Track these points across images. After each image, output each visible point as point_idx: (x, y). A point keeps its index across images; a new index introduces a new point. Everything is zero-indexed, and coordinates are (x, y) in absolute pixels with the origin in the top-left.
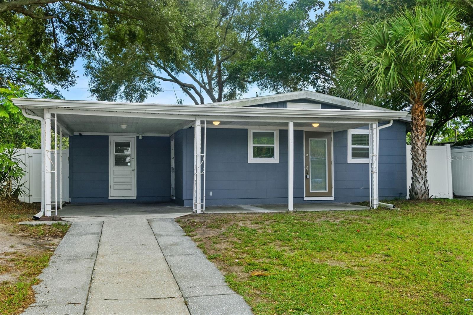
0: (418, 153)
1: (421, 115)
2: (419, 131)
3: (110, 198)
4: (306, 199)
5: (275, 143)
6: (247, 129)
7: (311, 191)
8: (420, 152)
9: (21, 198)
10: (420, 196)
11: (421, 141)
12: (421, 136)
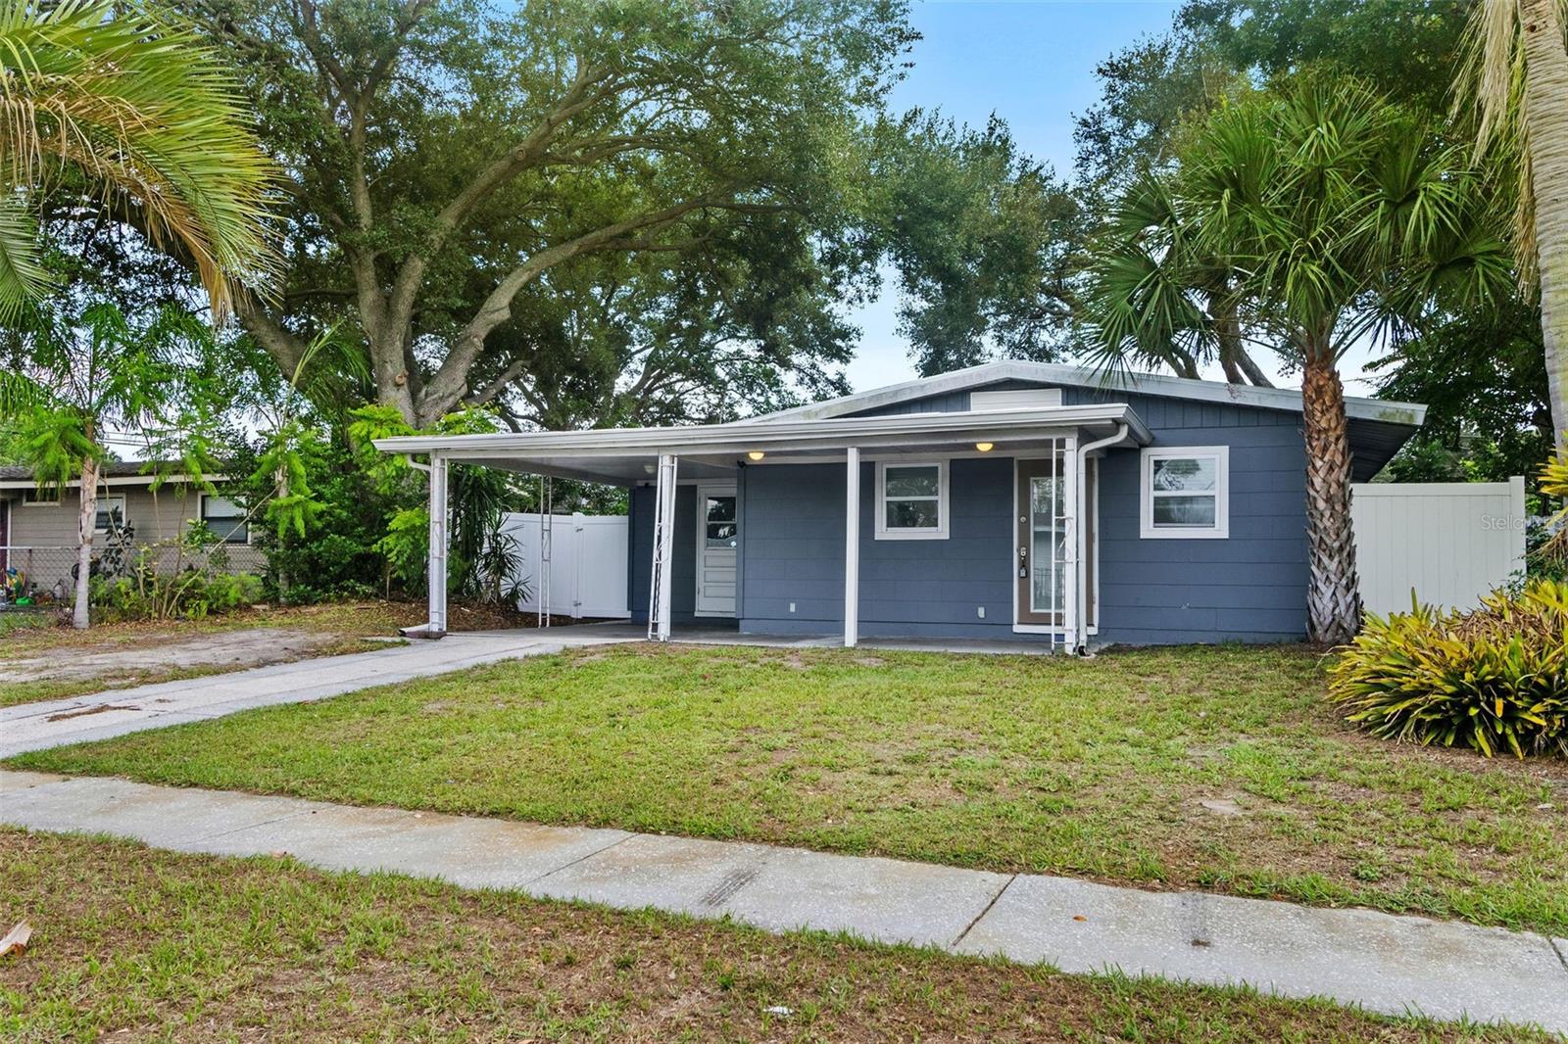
0: (1316, 508)
1: (1318, 399)
2: (1314, 444)
3: (696, 614)
4: (1018, 629)
5: (940, 493)
6: (874, 463)
7: (1032, 611)
8: (1321, 505)
9: (523, 606)
10: (1320, 631)
11: (1322, 474)
12: (1321, 459)
